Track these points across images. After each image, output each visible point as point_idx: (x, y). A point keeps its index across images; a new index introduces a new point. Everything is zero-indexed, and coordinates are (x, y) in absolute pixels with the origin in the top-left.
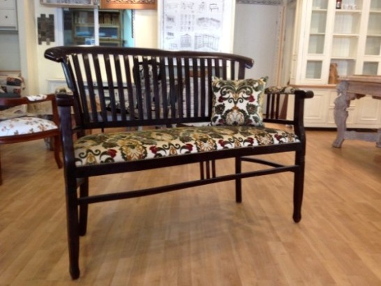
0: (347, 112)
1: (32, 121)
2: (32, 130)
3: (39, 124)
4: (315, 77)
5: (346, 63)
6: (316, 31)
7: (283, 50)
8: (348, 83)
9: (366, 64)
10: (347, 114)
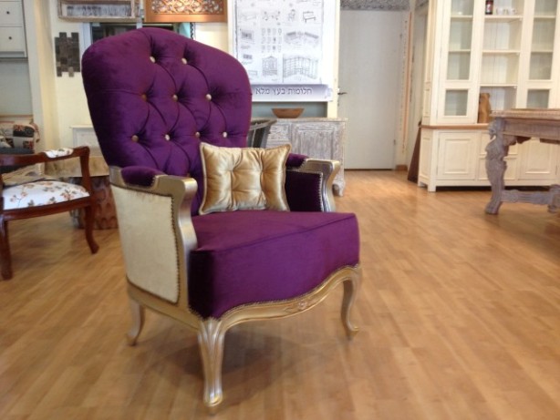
0: (505, 163)
1: (52, 186)
2: (53, 199)
3: (63, 191)
4: (457, 114)
5: (502, 93)
6: (457, 48)
7: (411, 76)
8: (505, 121)
9: (531, 92)
10: (505, 167)
